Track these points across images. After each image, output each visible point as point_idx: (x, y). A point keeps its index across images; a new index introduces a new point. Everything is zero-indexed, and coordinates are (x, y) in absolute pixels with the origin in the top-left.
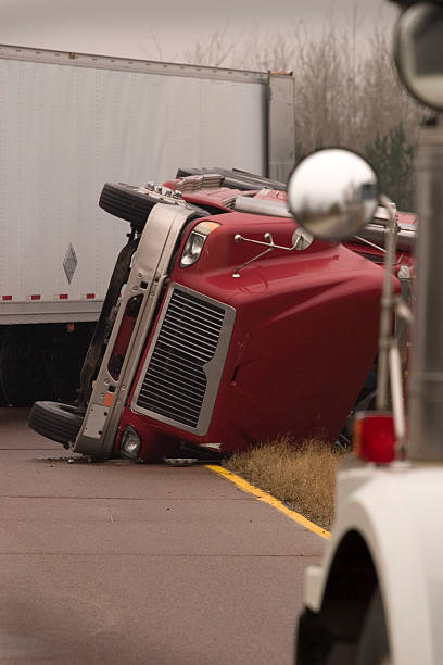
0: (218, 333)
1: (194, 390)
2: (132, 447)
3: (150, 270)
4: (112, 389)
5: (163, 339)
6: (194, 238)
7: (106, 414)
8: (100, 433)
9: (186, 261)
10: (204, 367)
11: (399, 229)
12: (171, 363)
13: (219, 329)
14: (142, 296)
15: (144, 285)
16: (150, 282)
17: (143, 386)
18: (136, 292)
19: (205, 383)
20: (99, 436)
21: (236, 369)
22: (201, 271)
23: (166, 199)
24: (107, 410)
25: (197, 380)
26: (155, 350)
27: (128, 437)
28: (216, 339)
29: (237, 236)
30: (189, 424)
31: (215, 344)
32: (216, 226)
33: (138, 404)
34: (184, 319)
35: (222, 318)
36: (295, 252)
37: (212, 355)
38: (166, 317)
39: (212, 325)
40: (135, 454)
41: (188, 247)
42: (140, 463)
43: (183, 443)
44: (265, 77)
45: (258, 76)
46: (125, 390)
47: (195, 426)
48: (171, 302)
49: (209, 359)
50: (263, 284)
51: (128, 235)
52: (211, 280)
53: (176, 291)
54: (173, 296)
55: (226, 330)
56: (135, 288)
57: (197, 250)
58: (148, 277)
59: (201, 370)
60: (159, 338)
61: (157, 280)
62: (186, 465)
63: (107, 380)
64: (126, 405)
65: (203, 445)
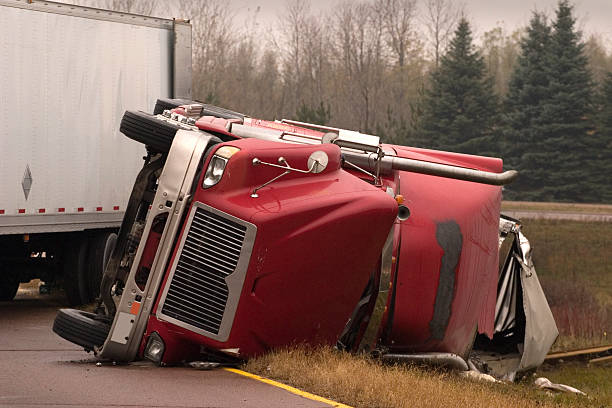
0: (239, 248)
1: (216, 300)
2: (156, 351)
3: (175, 190)
4: (138, 298)
5: (187, 254)
6: (216, 160)
7: (132, 321)
8: (126, 338)
9: (208, 182)
10: (226, 279)
11: (383, 155)
12: (194, 274)
13: (241, 244)
14: (167, 213)
15: (169, 204)
16: (174, 201)
17: (168, 296)
18: (162, 211)
19: (227, 294)
20: (125, 342)
21: (256, 281)
22: (222, 192)
23: (183, 125)
24: (133, 317)
25: (219, 290)
26: (179, 263)
27: (152, 343)
28: (238, 253)
29: (255, 160)
30: (212, 331)
31: (237, 258)
32: (237, 150)
33: (163, 312)
34: (206, 235)
35: (244, 234)
36: (311, 175)
37: (234, 268)
38: (189, 233)
39: (235, 241)
40: (158, 358)
41: (210, 168)
42: (163, 366)
43: (203, 348)
44: (171, 24)
45: (164, 22)
46: (151, 300)
47: (217, 333)
48: (194, 219)
49: (231, 272)
50: (276, 204)
51: (144, 158)
52: (233, 200)
53: (198, 209)
54: (196, 214)
55: (248, 245)
56: (161, 206)
57: (218, 172)
58: (173, 196)
59: (223, 281)
60: (183, 252)
61: (181, 199)
62: (210, 368)
63: (134, 291)
64: (151, 313)
65: (223, 350)
